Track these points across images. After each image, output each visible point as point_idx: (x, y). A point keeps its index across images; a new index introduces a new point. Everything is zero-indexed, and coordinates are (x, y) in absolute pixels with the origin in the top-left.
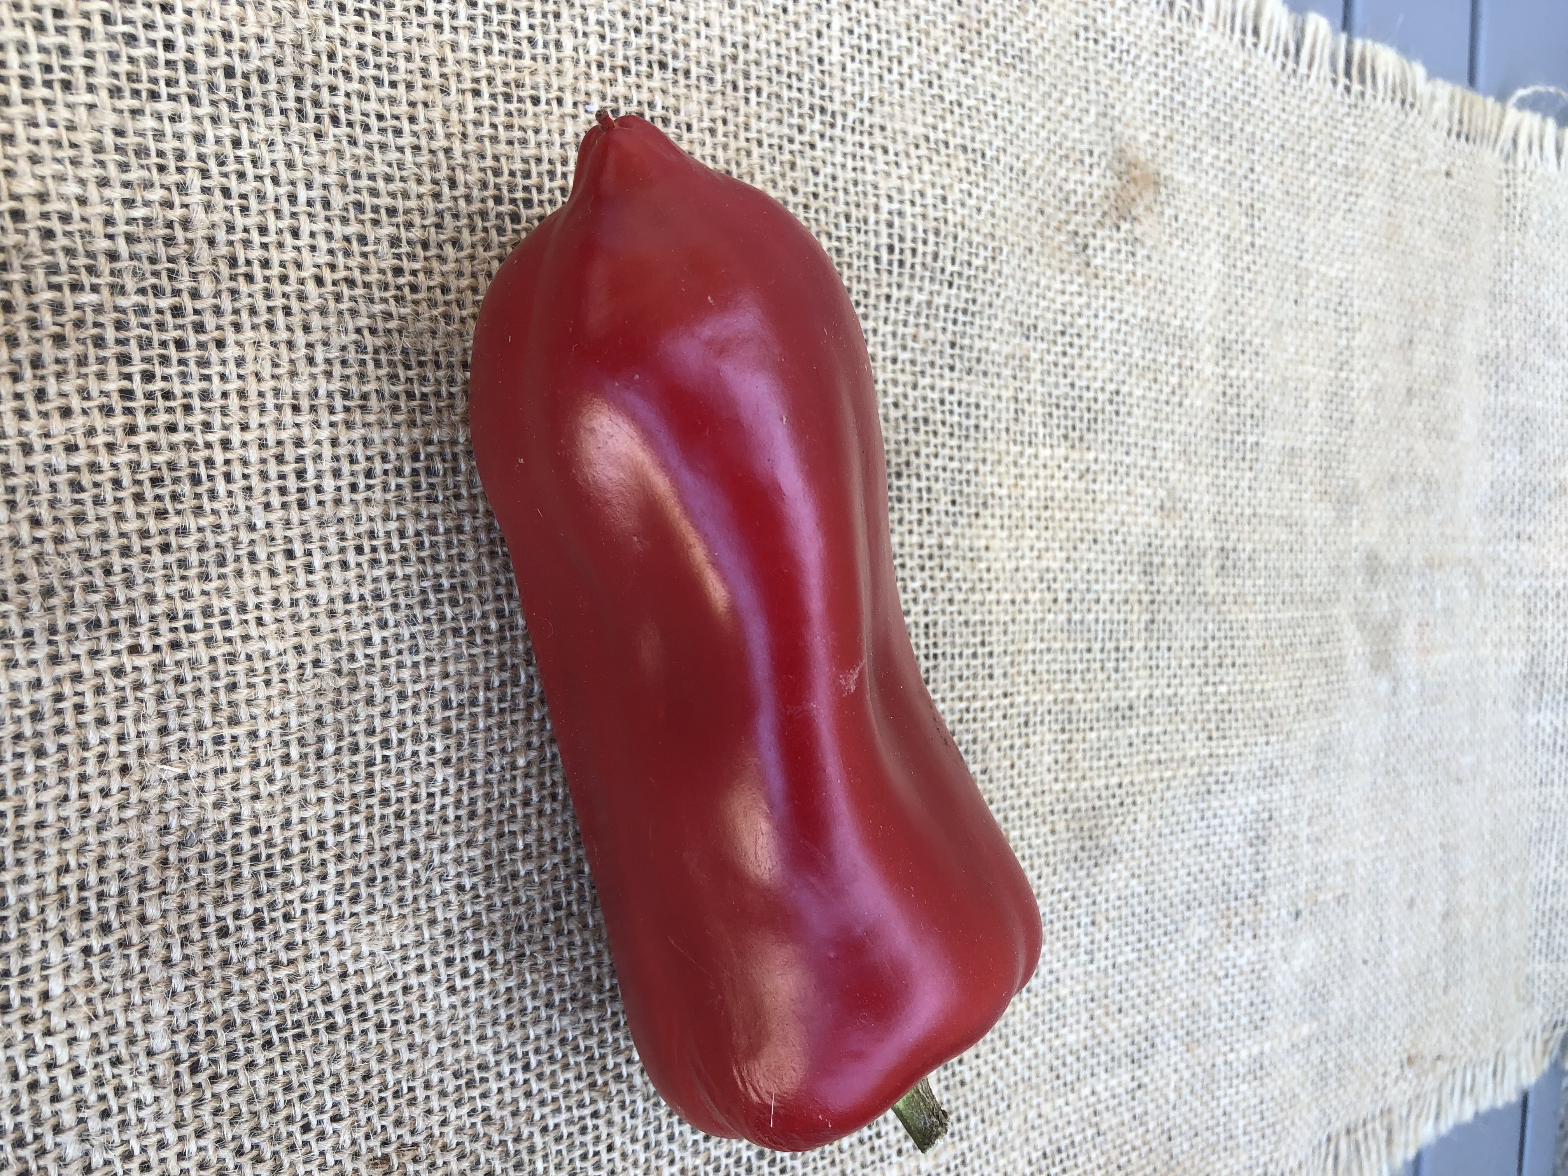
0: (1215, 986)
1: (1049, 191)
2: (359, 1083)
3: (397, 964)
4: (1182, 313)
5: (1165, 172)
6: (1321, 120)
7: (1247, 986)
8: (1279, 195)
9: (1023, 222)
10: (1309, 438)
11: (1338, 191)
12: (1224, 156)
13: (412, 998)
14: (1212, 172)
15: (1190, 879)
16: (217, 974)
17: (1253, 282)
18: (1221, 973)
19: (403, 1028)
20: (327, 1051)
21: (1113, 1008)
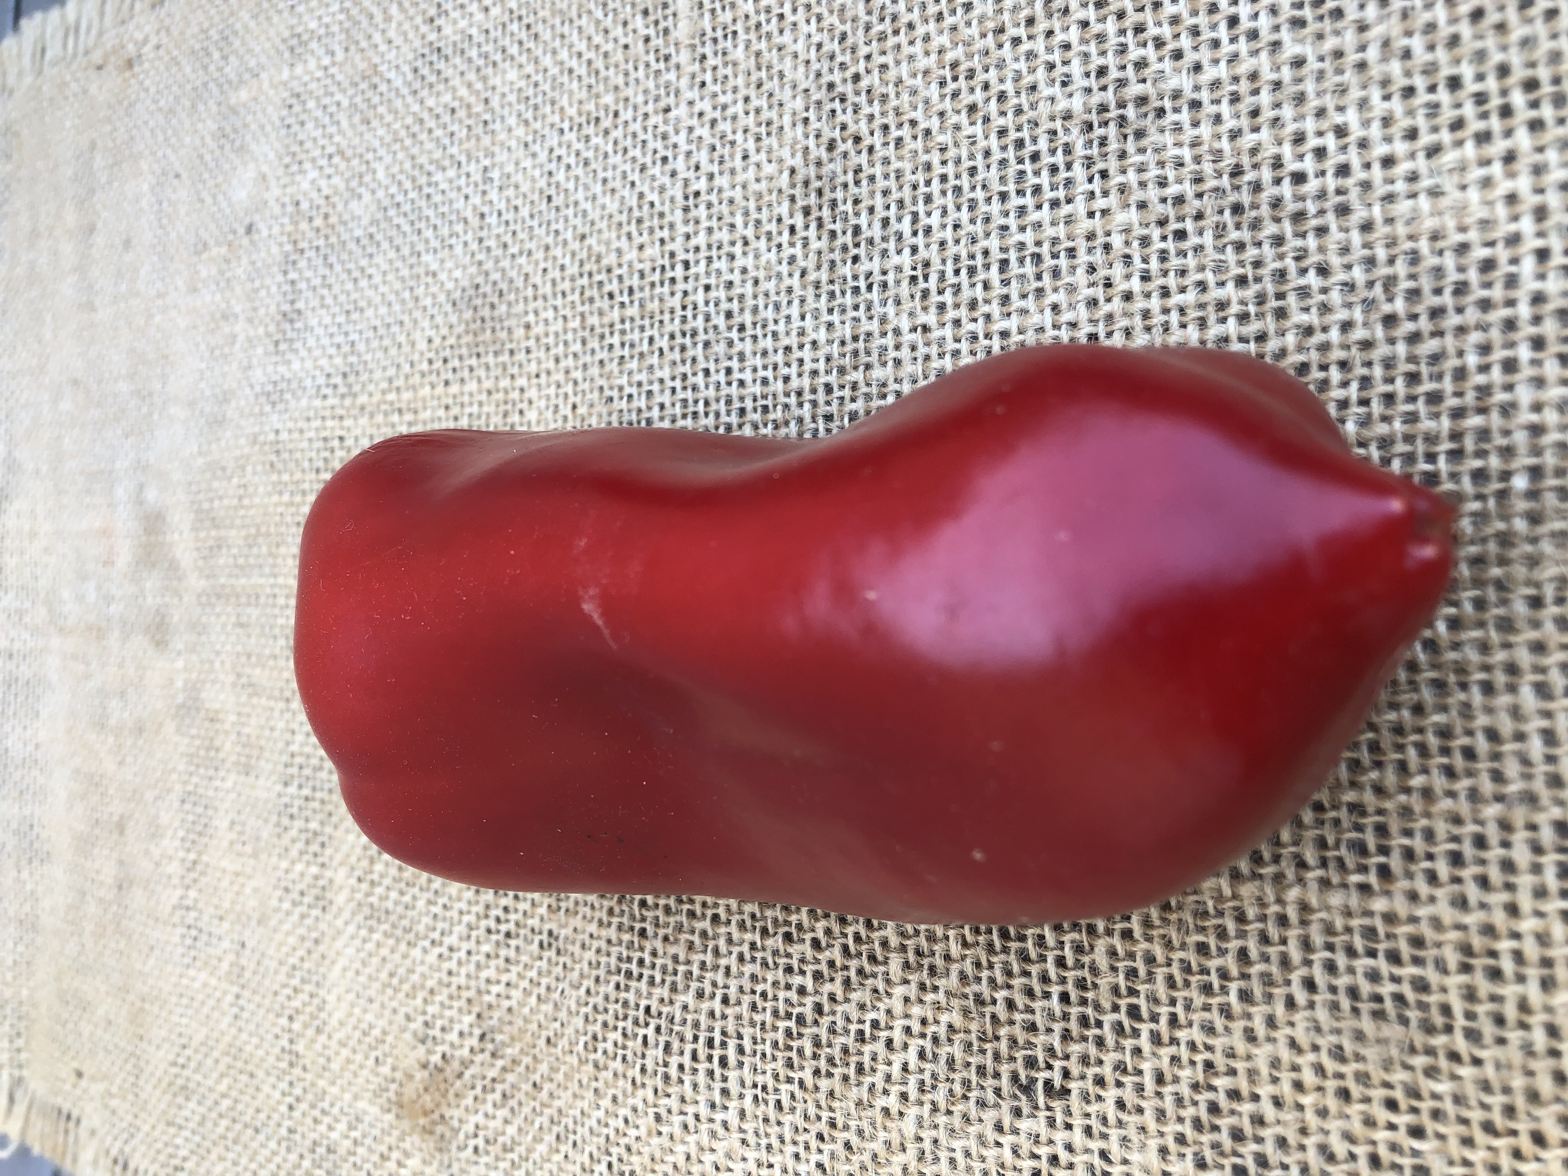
0: (344, 143)
1: (526, 1110)
3: (1424, 171)
4: (370, 946)
5: (390, 1117)
6: (213, 1156)
7: (309, 145)
8: (261, 1074)
9: (559, 1077)
10: (229, 784)
11: (196, 1070)
12: (322, 1128)
13: (1403, 123)
14: (335, 1111)
15: (370, 271)
17: (290, 976)
18: (336, 160)
20: (1540, 54)
21: (461, 113)
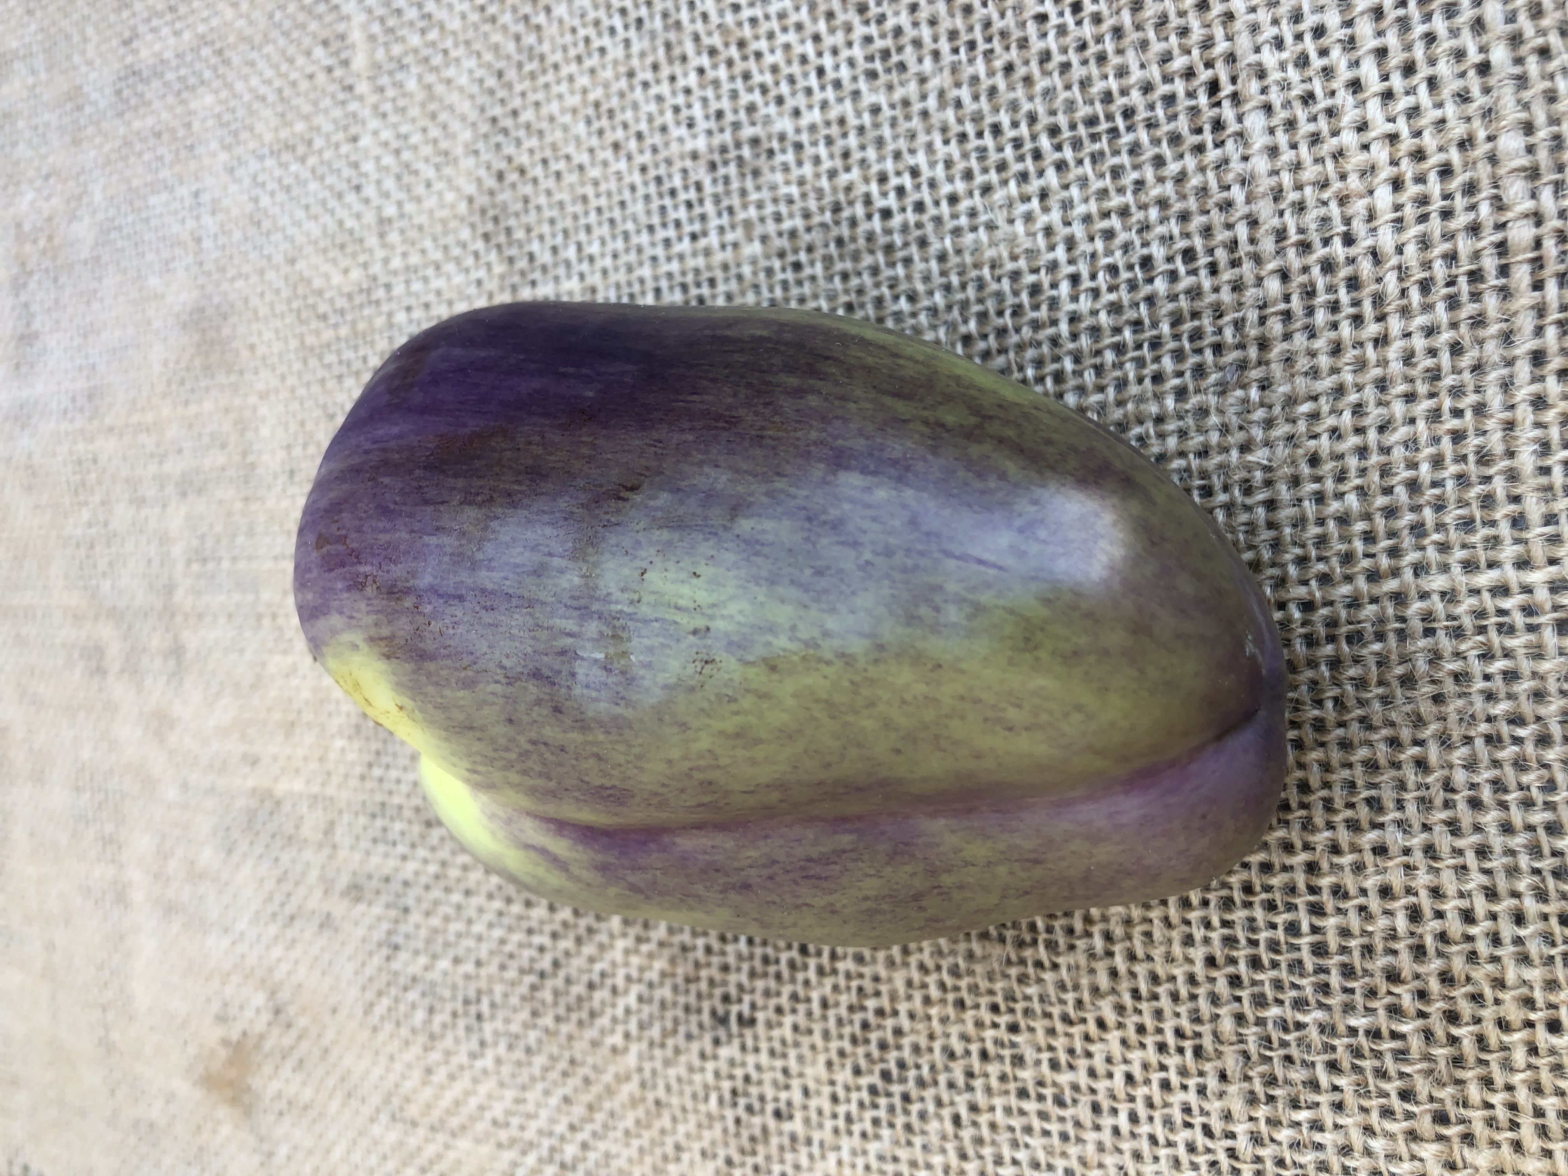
2: (1018, 62)
3: (980, 208)
13: (960, 166)
16: (1192, 204)
19: (970, 129)
20: (1058, 103)
